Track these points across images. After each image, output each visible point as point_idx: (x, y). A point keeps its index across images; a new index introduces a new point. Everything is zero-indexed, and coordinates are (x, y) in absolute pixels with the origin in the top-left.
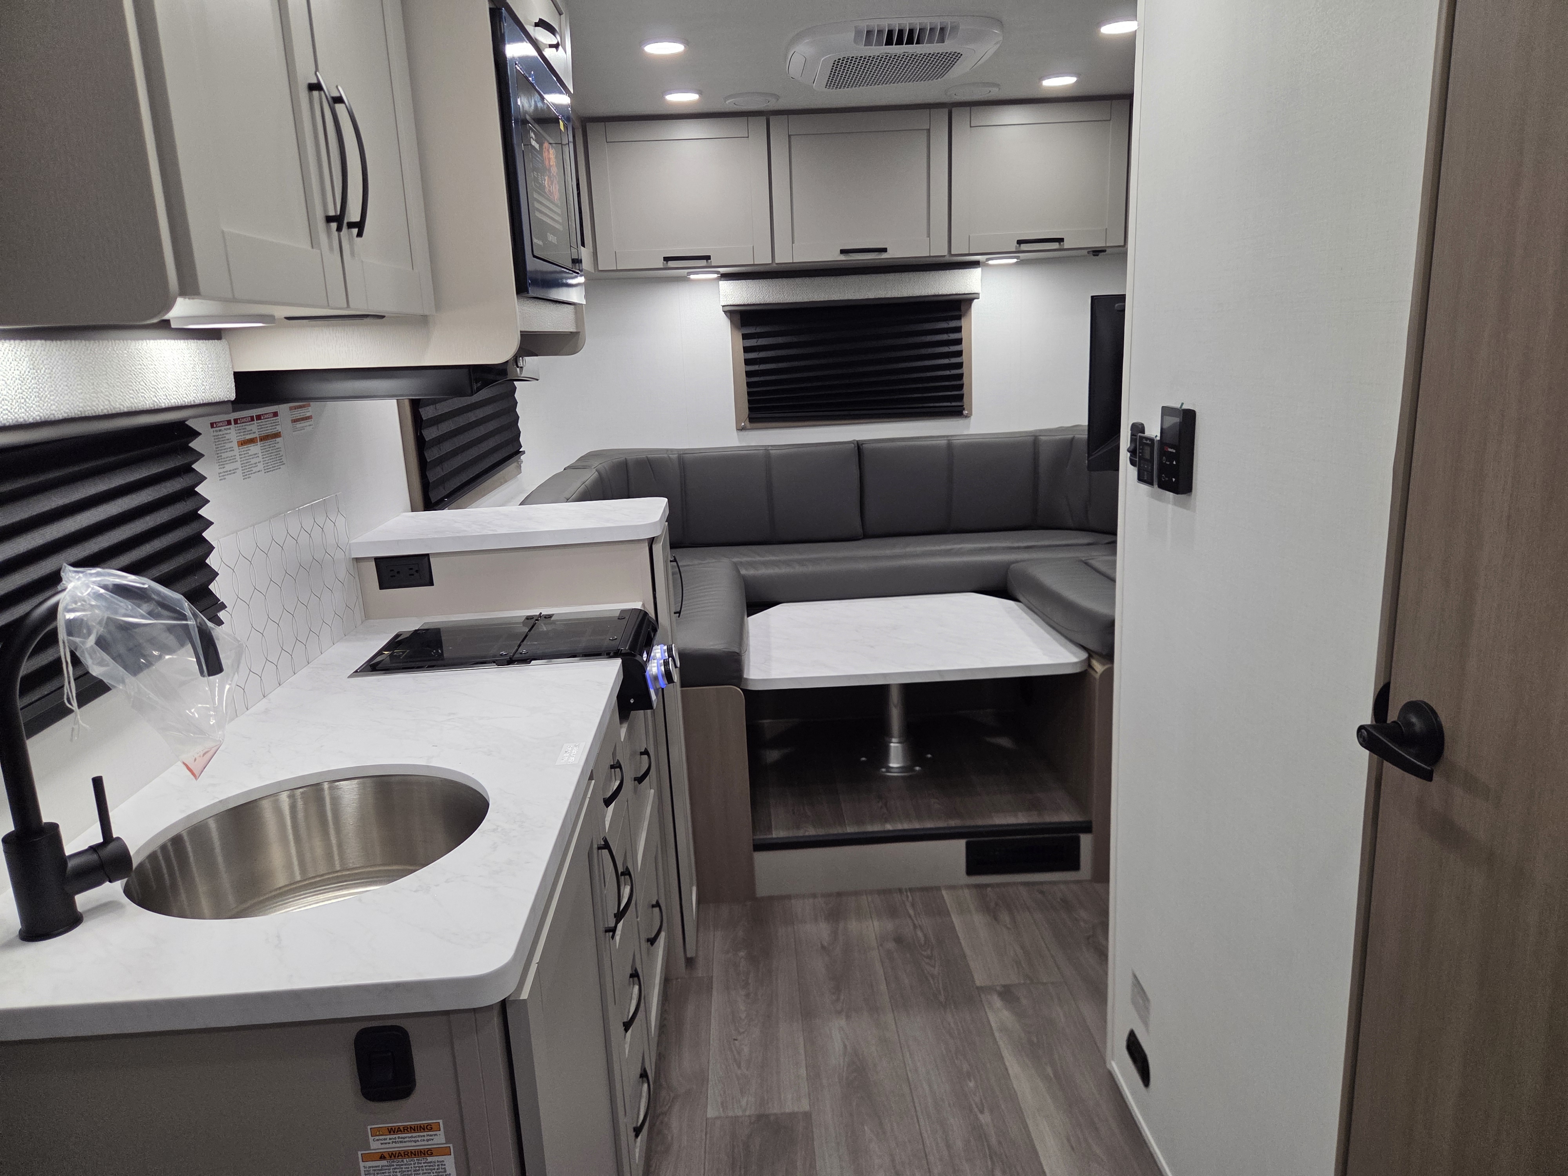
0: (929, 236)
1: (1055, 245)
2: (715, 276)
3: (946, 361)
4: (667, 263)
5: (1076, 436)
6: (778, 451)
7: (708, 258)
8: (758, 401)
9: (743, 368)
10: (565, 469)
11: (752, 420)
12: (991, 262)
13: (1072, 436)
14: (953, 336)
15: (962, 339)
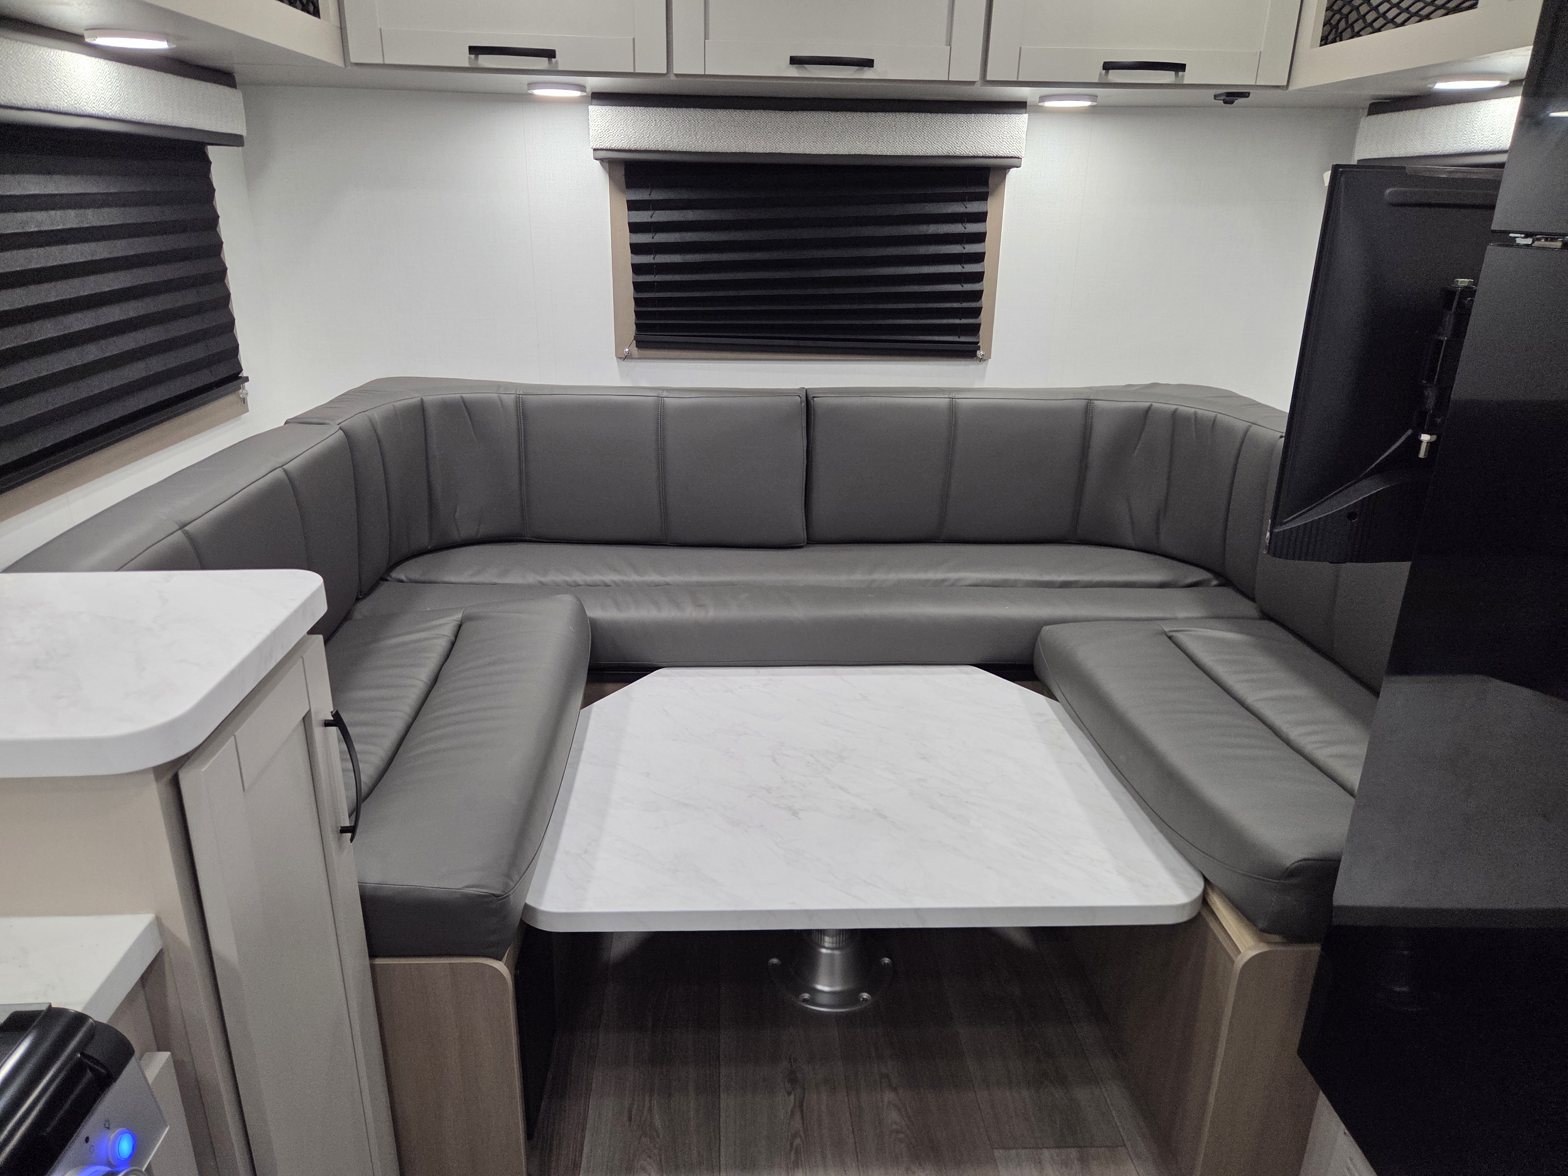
0: (949, 43)
1: (1168, 77)
2: (577, 94)
3: (957, 269)
4: (476, 58)
5: (1154, 404)
6: (678, 400)
7: (550, 54)
8: (651, 315)
9: (628, 258)
10: (286, 423)
11: (641, 344)
12: (1048, 104)
13: (1149, 404)
14: (973, 228)
15: (985, 234)
